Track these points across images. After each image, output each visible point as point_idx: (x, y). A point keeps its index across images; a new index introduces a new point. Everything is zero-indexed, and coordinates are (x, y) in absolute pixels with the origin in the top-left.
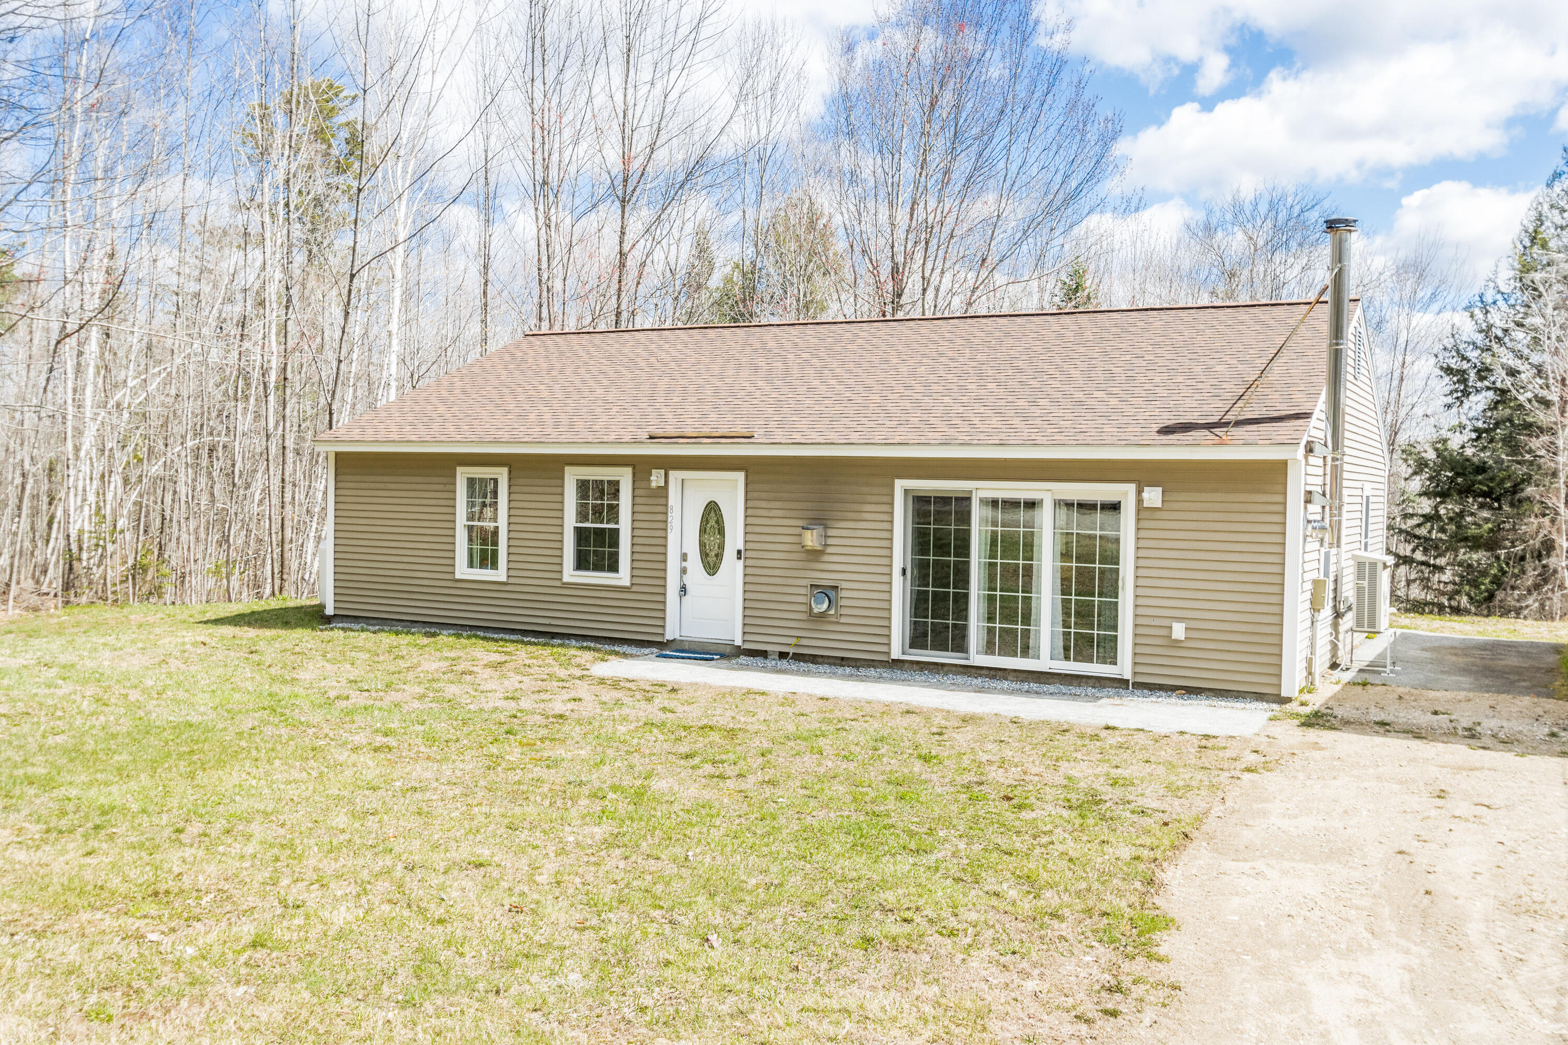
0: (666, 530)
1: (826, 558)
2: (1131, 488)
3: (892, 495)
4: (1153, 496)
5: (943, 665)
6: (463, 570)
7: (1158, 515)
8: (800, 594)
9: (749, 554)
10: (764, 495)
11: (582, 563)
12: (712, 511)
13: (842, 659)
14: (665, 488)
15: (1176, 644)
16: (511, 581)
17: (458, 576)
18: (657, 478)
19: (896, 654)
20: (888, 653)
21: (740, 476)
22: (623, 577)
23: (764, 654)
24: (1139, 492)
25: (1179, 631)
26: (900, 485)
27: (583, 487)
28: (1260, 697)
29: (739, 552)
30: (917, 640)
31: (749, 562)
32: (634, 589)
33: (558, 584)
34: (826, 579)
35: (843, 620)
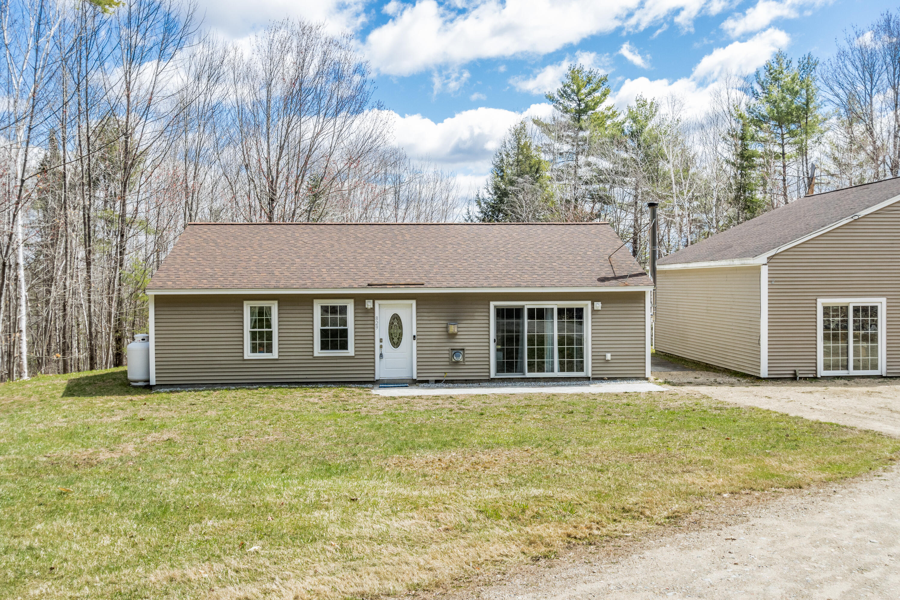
0: (374, 328)
1: (458, 337)
2: (589, 303)
3: (489, 309)
4: (598, 305)
5: (512, 379)
6: (248, 354)
7: (599, 313)
8: (445, 354)
9: (419, 337)
10: (425, 310)
11: (324, 346)
12: (396, 318)
13: (466, 380)
14: (373, 309)
15: (607, 361)
16: (280, 358)
17: (246, 357)
18: (369, 304)
19: (493, 375)
20: (489, 376)
21: (414, 302)
22: (351, 351)
23: (427, 382)
24: (593, 304)
25: (609, 356)
26: (492, 304)
27: (325, 309)
28: (637, 379)
29: (414, 336)
30: (500, 369)
31: (419, 341)
32: (356, 357)
33: (311, 357)
34: (458, 346)
35: (467, 363)
